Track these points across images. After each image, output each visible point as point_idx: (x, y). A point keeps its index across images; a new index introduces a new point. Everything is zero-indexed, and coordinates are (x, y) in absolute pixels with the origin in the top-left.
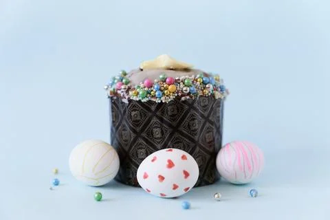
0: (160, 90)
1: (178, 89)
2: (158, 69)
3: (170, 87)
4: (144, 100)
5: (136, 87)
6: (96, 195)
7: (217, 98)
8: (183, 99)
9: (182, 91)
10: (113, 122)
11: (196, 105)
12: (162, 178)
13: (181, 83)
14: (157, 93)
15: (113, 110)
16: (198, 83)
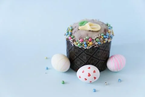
0: (86, 44)
1: (93, 43)
2: (86, 30)
3: (90, 43)
4: (80, 47)
5: (77, 40)
6: (62, 82)
7: (109, 42)
8: (95, 47)
9: (95, 44)
10: (68, 48)
11: (100, 48)
12: (86, 79)
13: (95, 40)
14: (85, 45)
15: (67, 44)
16: (102, 39)
